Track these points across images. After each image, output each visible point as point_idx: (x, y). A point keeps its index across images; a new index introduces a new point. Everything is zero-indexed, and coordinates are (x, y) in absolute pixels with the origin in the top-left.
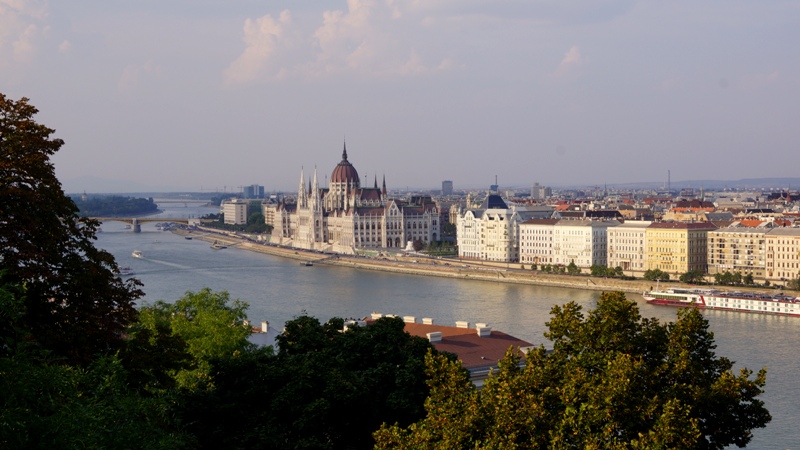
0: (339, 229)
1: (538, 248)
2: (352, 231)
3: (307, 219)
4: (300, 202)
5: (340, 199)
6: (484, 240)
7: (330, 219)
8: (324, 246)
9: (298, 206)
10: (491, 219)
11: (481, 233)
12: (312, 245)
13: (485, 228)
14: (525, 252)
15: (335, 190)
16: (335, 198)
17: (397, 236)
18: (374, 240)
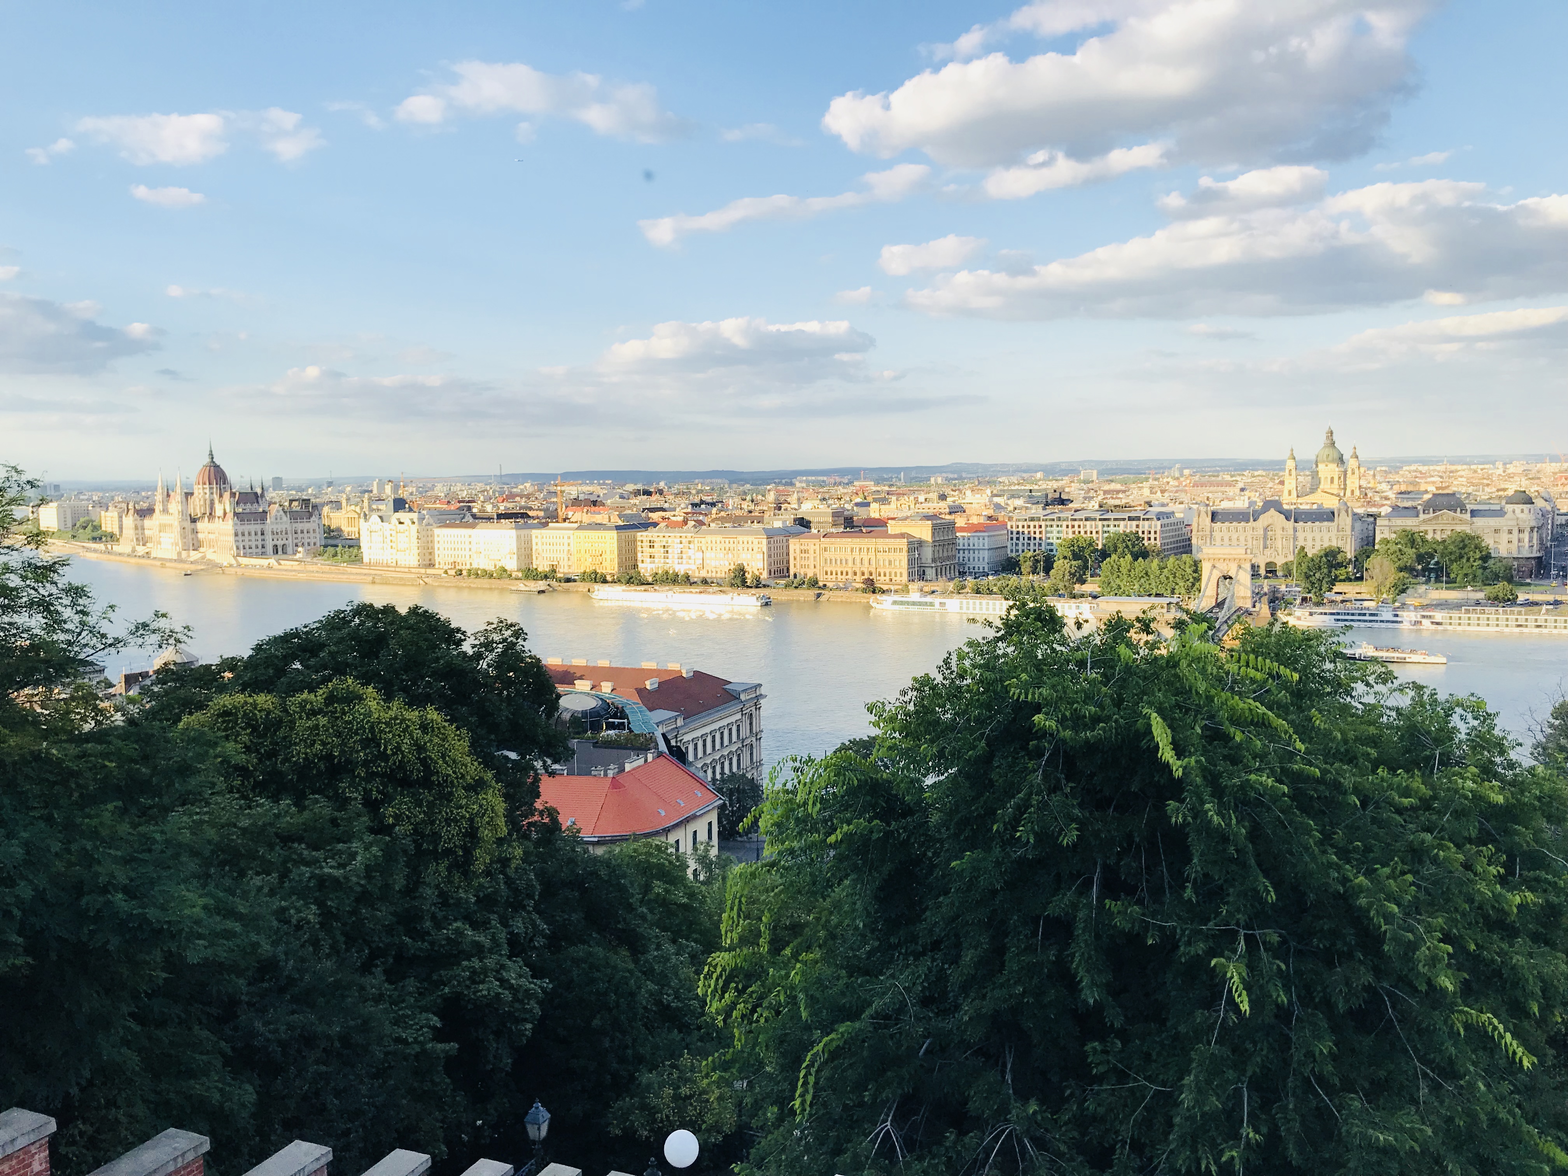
0: (211, 536)
1: (456, 552)
2: (232, 539)
3: (171, 525)
4: (158, 507)
5: (208, 502)
6: (394, 545)
7: (200, 525)
8: (194, 555)
9: (157, 511)
10: (401, 523)
11: (389, 538)
12: (179, 554)
13: (394, 533)
14: (443, 557)
15: (201, 493)
16: (202, 502)
17: (284, 542)
18: (257, 547)
